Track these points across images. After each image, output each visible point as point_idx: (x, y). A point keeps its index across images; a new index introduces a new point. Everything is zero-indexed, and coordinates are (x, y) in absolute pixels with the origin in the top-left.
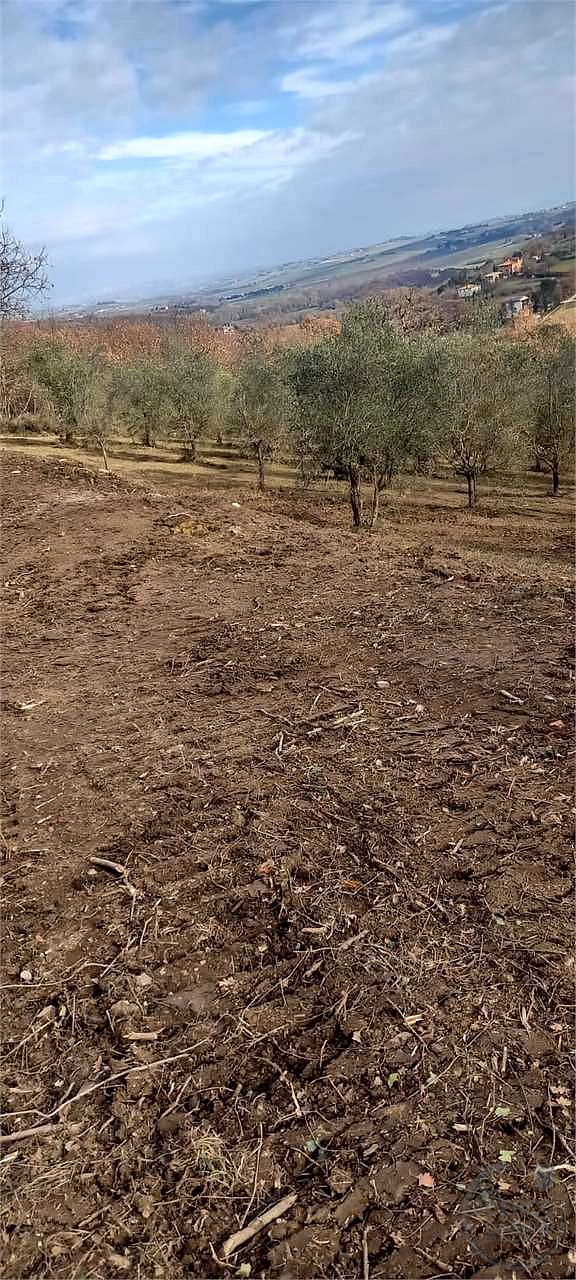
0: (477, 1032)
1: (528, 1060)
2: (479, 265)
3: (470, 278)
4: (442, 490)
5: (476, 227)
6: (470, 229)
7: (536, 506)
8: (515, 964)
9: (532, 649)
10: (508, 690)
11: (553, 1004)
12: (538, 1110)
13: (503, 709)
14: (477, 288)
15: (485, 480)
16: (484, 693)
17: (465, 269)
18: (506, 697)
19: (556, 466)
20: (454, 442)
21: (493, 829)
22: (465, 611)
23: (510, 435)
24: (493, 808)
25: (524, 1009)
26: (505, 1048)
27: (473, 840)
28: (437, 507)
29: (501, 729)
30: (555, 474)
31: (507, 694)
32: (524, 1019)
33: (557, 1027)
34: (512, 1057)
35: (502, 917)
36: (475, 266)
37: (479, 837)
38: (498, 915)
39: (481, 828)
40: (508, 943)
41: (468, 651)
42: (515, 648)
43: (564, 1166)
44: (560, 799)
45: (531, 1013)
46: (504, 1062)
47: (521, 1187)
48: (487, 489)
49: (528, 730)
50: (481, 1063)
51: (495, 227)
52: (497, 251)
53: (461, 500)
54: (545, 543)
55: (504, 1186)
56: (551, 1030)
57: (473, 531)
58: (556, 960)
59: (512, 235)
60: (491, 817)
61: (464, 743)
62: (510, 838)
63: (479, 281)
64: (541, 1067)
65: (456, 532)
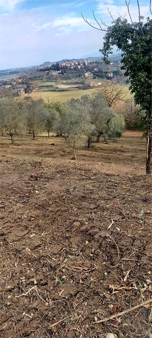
0: (4, 271)
1: (16, 274)
2: (10, 80)
3: (8, 83)
4: (5, 139)
5: (8, 70)
6: (7, 70)
7: (30, 143)
8: (14, 253)
9: (22, 177)
10: (16, 188)
11: (23, 259)
12: (18, 284)
13: (14, 192)
14: (10, 86)
15: (15, 136)
16: (9, 189)
17: (6, 81)
18: (15, 190)
19: (34, 132)
20: (6, 127)
21: (10, 222)
22: (5, 169)
23: (21, 125)
24: (10, 217)
25: (16, 263)
26: (10, 272)
27: (5, 226)
28: (3, 144)
29: (13, 198)
30: (34, 134)
31: (15, 189)
32: (16, 265)
33: (24, 264)
34: (12, 274)
35: (12, 242)
36: (9, 80)
37: (7, 224)
38: (10, 242)
39: (7, 222)
40: (13, 248)
41: (6, 179)
42: (18, 177)
43: (23, 294)
44: (27, 212)
45: (17, 263)
46: (10, 276)
47: (13, 303)
48: (16, 139)
49: (20, 197)
50: (5, 278)
51: (13, 71)
52: (14, 77)
53: (10, 142)
54: (33, 152)
55: (8, 304)
56: (22, 265)
57: (14, 150)
58: (24, 249)
59: (18, 73)
60: (10, 219)
61: (4, 202)
62: (14, 223)
63: (10, 84)
64: (19, 274)
65: (9, 150)
